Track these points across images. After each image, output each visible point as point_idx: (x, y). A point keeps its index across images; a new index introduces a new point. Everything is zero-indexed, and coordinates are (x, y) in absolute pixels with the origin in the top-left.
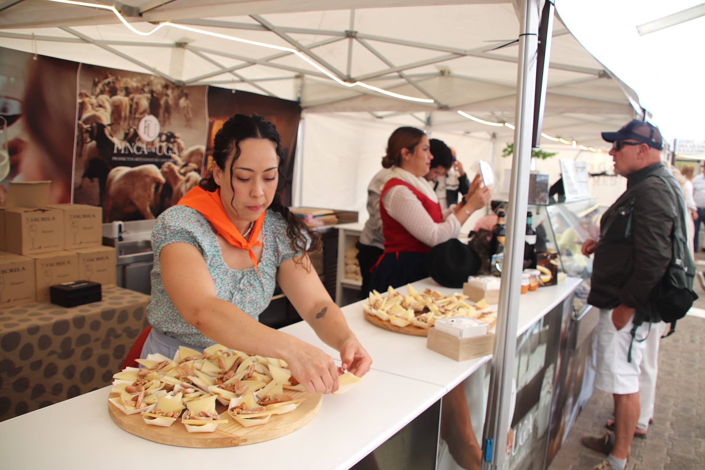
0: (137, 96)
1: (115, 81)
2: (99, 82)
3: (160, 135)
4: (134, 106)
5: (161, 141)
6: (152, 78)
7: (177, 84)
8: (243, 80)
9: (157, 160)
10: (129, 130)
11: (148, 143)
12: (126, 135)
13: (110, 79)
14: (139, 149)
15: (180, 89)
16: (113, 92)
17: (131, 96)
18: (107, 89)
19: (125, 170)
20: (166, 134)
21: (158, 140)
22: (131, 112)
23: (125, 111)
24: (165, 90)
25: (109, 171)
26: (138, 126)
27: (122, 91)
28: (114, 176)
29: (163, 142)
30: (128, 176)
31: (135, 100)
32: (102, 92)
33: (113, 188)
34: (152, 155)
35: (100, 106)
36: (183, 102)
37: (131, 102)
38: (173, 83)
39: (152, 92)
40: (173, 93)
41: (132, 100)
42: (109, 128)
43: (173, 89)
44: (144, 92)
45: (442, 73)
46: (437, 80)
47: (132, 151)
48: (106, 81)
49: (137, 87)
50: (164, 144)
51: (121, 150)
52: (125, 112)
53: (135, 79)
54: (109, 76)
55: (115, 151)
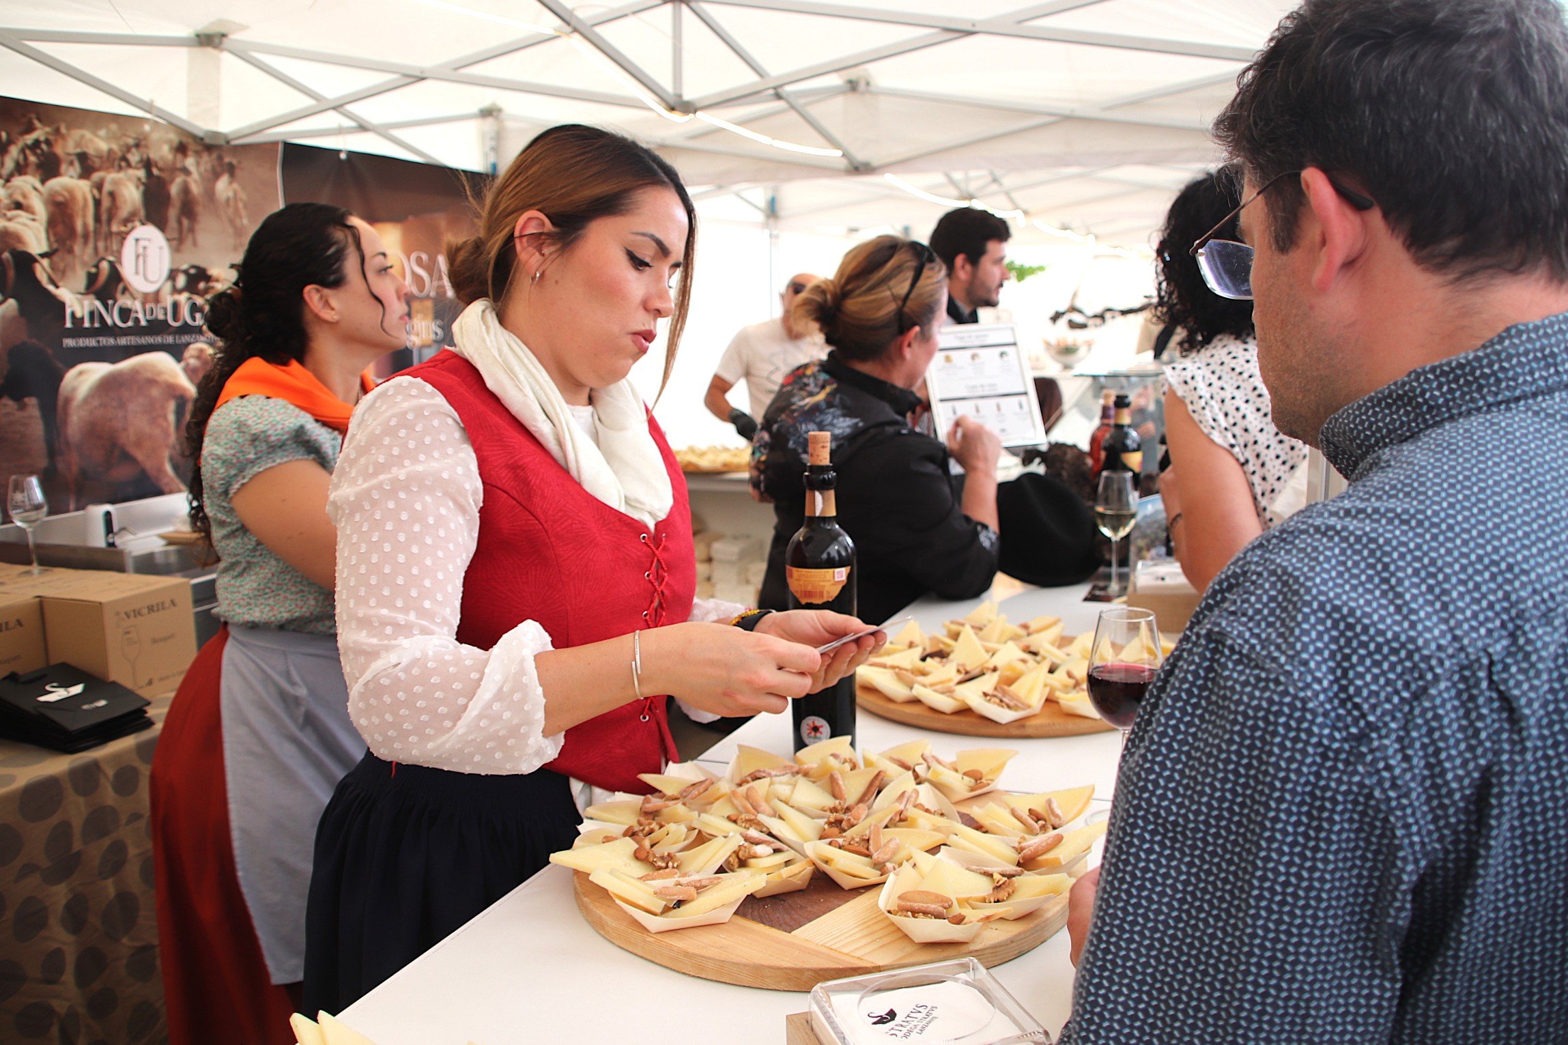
0: (111, 178)
1: (51, 138)
2: (10, 142)
3: (172, 275)
4: (106, 203)
5: (175, 291)
6: (147, 128)
7: (208, 141)
8: (363, 128)
9: (170, 339)
10: (97, 266)
11: (146, 298)
12: (92, 278)
13: (40, 133)
14: (125, 313)
15: (214, 156)
16: (49, 168)
17: (96, 176)
18: (32, 159)
19: (97, 370)
20: (186, 272)
21: (168, 286)
22: (97, 219)
23: (84, 216)
24: (179, 156)
25: (60, 378)
26: (119, 254)
27: (71, 163)
28: (74, 389)
29: (180, 292)
30: (107, 385)
31: (107, 187)
32: (20, 169)
33: (76, 421)
34: (158, 327)
35: (18, 206)
36: (223, 186)
37: (96, 192)
38: (198, 140)
39: (148, 164)
40: (198, 164)
41: (99, 186)
42: (45, 262)
43: (197, 153)
44: (129, 165)
45: (853, 86)
46: (839, 102)
47: (109, 322)
48: (30, 139)
49: (110, 151)
50: (183, 298)
51: (82, 319)
52: (84, 219)
53: (102, 133)
54: (37, 123)
55: (69, 325)
